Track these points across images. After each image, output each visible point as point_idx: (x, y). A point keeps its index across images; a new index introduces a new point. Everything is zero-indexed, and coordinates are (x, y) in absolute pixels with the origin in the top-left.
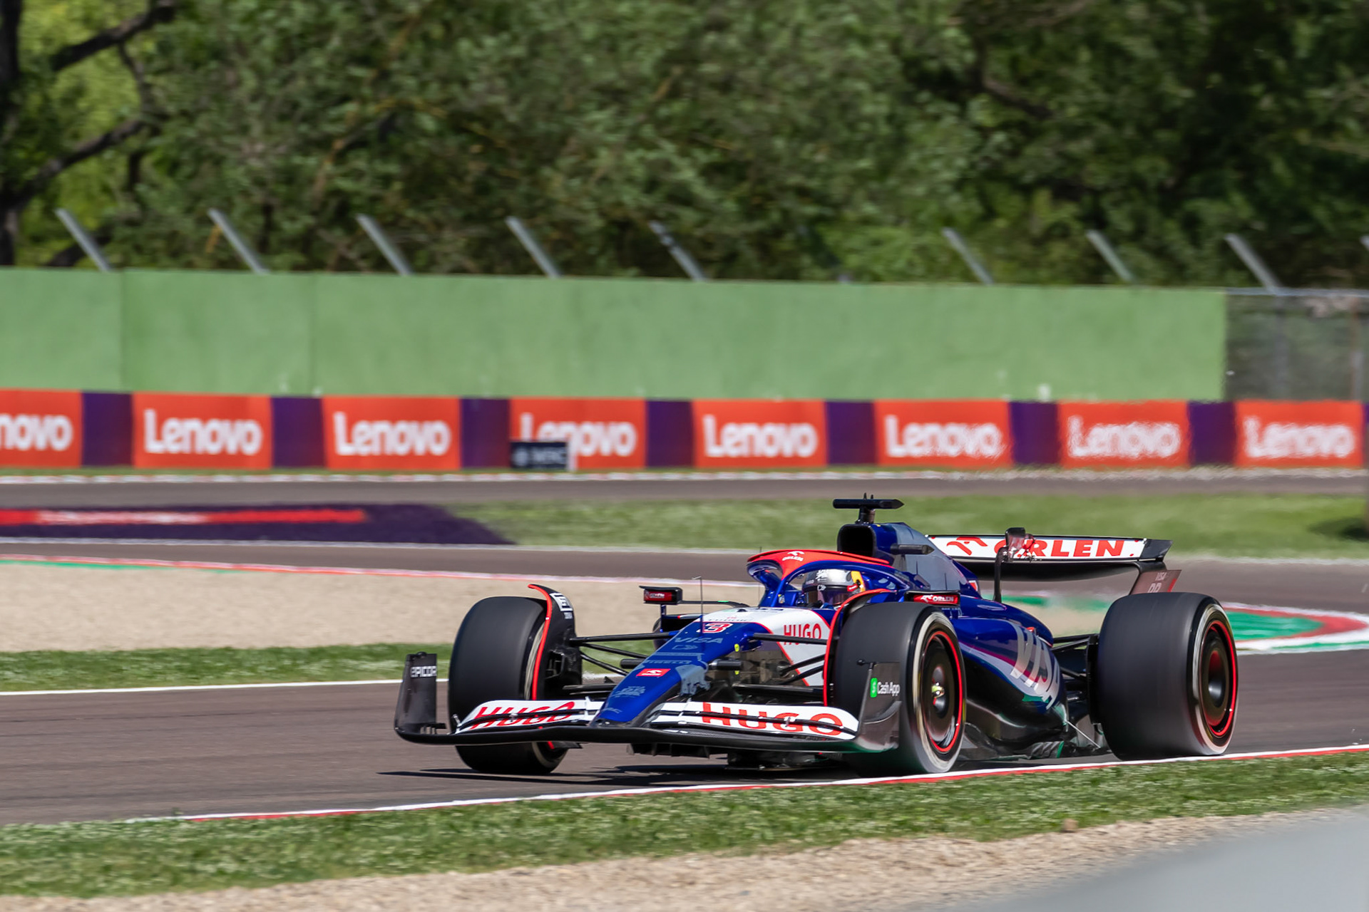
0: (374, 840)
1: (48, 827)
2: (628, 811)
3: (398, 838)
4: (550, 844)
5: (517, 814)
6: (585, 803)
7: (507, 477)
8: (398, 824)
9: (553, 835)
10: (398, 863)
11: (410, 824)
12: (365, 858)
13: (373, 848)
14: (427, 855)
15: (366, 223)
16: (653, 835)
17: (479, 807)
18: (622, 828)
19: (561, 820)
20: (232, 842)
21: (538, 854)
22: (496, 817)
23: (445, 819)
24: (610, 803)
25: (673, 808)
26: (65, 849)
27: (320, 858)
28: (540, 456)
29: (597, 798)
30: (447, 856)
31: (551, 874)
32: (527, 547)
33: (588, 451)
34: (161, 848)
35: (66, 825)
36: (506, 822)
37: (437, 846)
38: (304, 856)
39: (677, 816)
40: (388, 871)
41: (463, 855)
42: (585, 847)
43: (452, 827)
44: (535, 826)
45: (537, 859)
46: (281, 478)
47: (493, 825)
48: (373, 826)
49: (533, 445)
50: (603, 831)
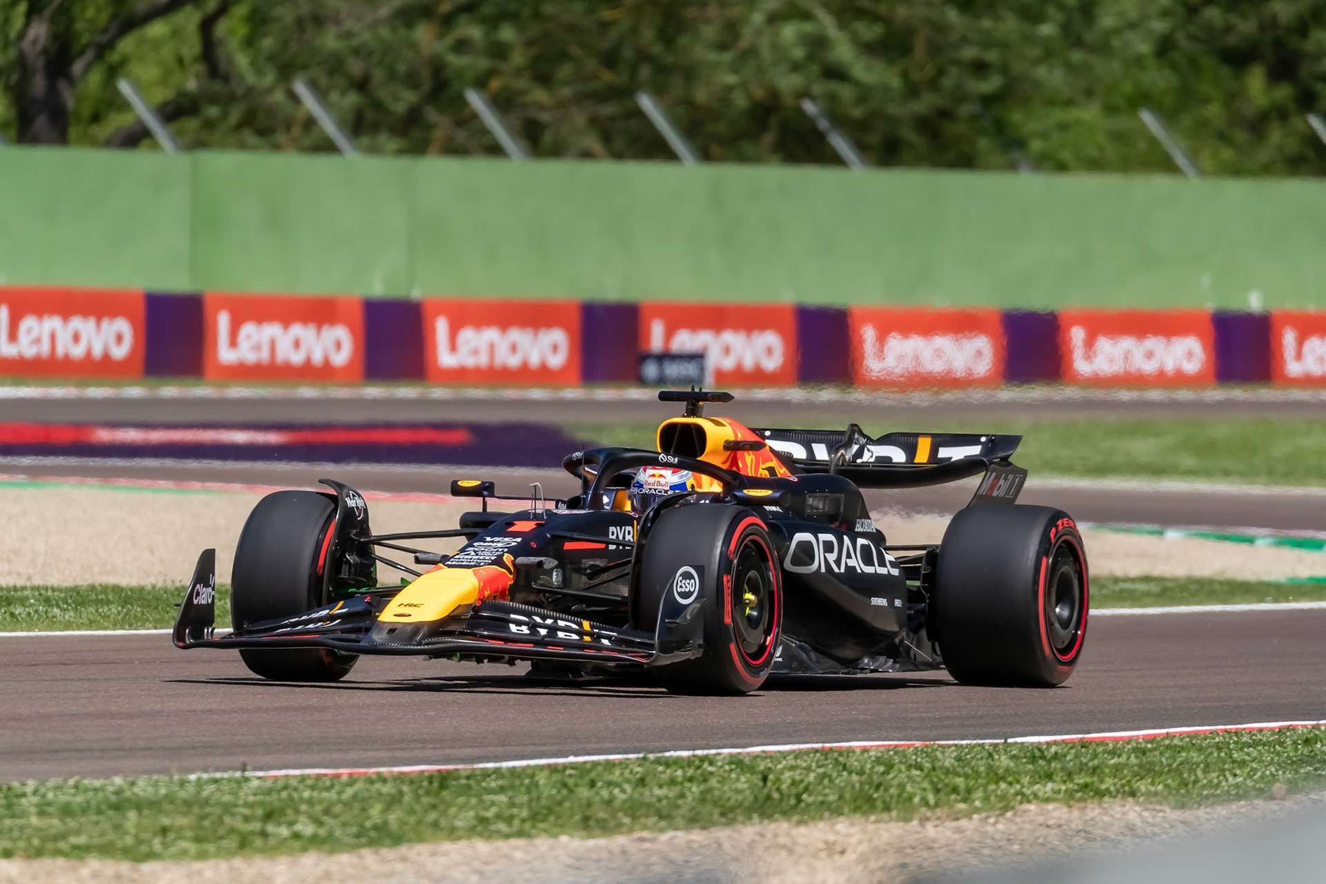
0: (474, 800)
1: (97, 783)
2: (769, 770)
3: (501, 798)
4: (678, 807)
5: (640, 773)
7: (635, 393)
8: (502, 782)
9: (682, 796)
10: (502, 826)
11: (517, 782)
12: (463, 820)
13: (472, 809)
14: (535, 817)
15: (475, 100)
16: (799, 799)
18: (762, 788)
19: (691, 780)
20: (310, 802)
21: (664, 818)
22: (615, 776)
23: (557, 777)
24: (748, 761)
25: (821, 766)
26: (118, 807)
27: (412, 820)
28: (672, 370)
29: (731, 755)
30: (559, 818)
31: (677, 841)
33: (728, 364)
34: (228, 809)
35: (118, 781)
36: (628, 781)
37: (547, 808)
38: (392, 817)
39: (824, 775)
40: (489, 836)
41: (577, 818)
42: (718, 811)
43: (565, 785)
44: (661, 787)
45: (663, 824)
46: (373, 391)
47: (610, 784)
48: (472, 785)
49: (665, 357)
50: (738, 791)
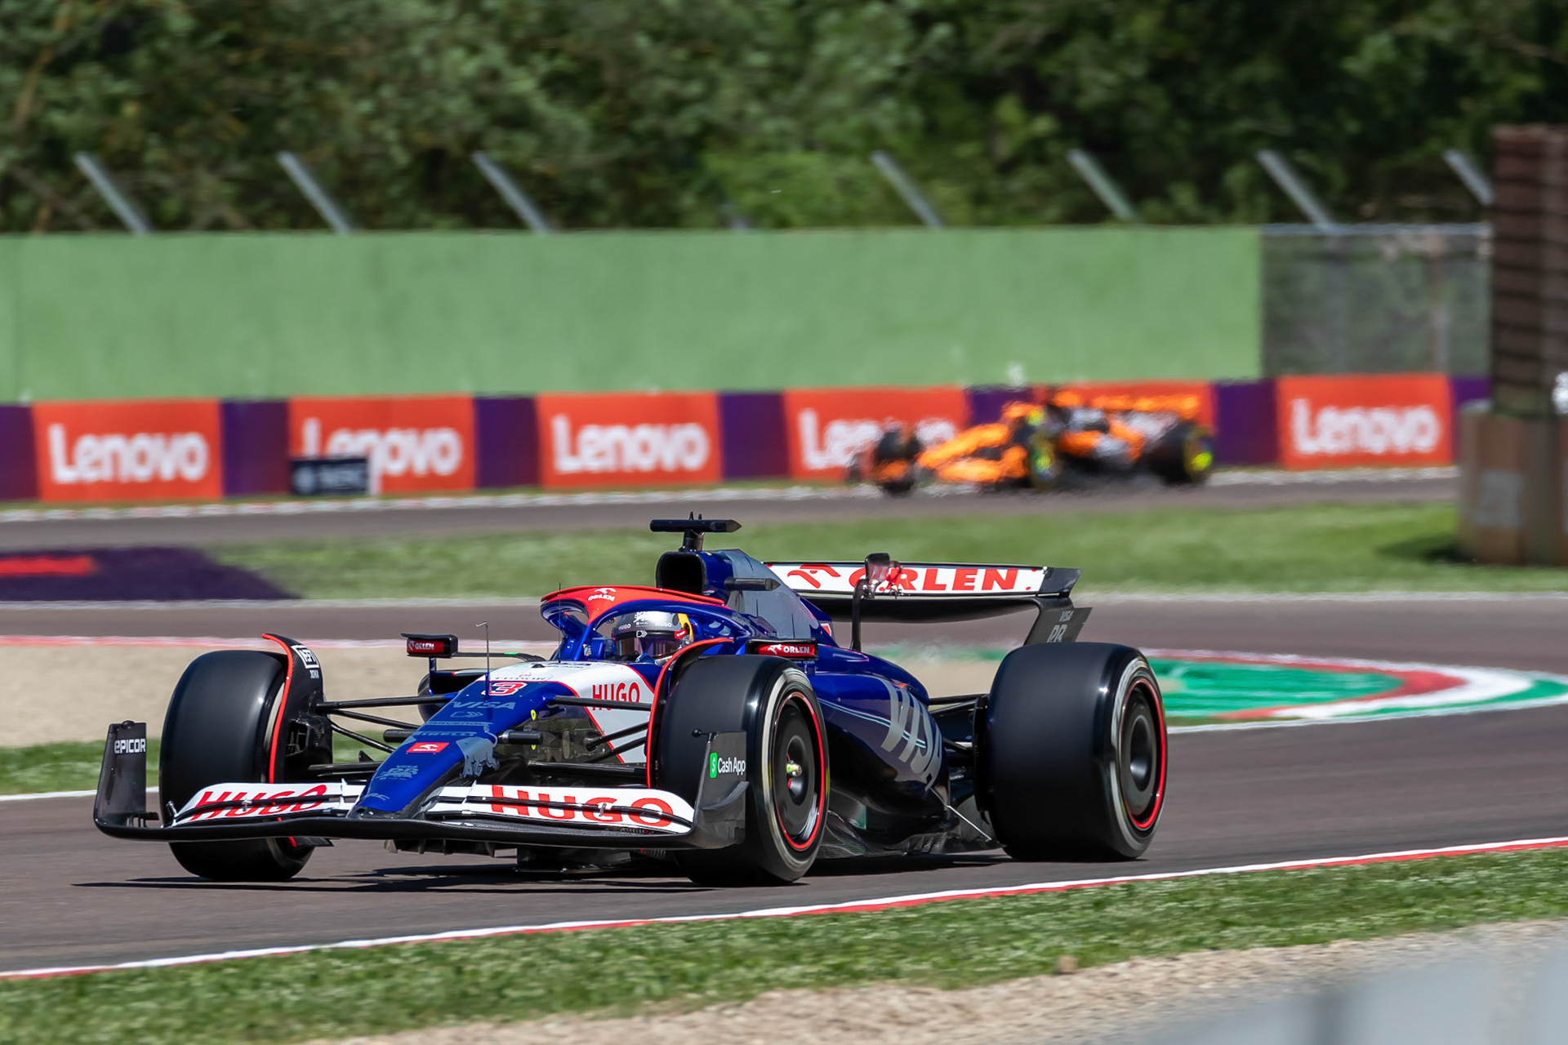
0: (118, 1009)
2: (464, 960)
3: (150, 1005)
4: (358, 1008)
5: (311, 969)
6: (405, 951)
7: (288, 507)
8: (151, 986)
9: (362, 995)
11: (166, 985)
12: (106, 1033)
13: (117, 1019)
14: (191, 1027)
15: (86, 164)
16: (499, 992)
17: (260, 959)
18: (457, 982)
19: (372, 975)
21: (342, 1022)
22: (284, 973)
23: (214, 977)
24: (438, 950)
25: (525, 954)
27: (46, 1035)
28: (330, 477)
29: (421, 944)
30: (219, 1027)
32: (317, 602)
33: (396, 468)
36: (298, 979)
37: (204, 1015)
38: (22, 1032)
39: (531, 965)
41: (240, 1027)
42: (406, 1011)
43: (224, 987)
44: (338, 984)
45: (342, 1029)
47: (280, 983)
48: (116, 989)
49: (321, 463)
50: (430, 988)
